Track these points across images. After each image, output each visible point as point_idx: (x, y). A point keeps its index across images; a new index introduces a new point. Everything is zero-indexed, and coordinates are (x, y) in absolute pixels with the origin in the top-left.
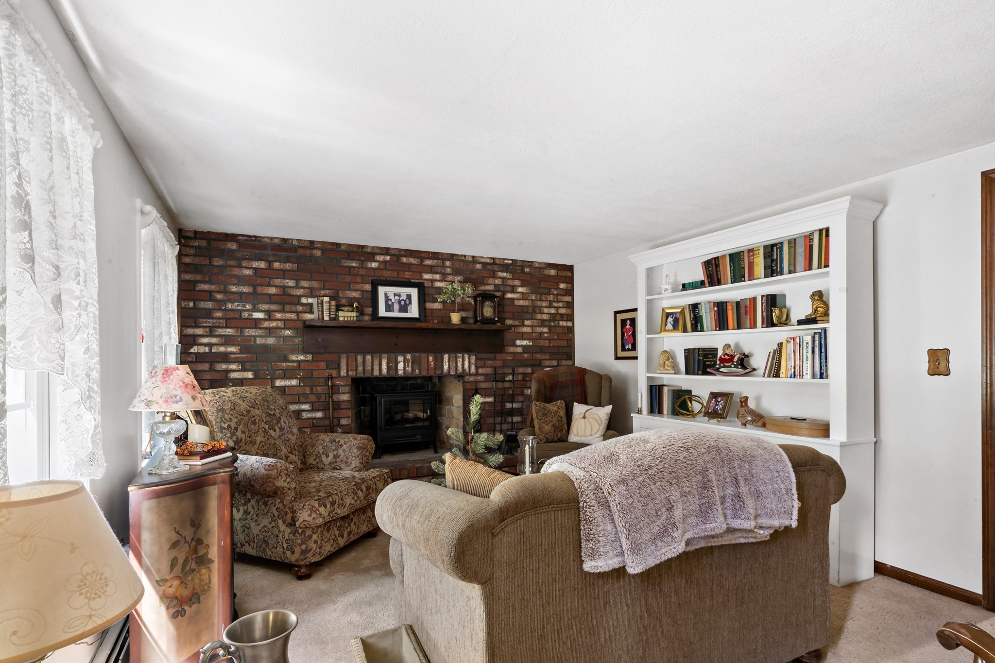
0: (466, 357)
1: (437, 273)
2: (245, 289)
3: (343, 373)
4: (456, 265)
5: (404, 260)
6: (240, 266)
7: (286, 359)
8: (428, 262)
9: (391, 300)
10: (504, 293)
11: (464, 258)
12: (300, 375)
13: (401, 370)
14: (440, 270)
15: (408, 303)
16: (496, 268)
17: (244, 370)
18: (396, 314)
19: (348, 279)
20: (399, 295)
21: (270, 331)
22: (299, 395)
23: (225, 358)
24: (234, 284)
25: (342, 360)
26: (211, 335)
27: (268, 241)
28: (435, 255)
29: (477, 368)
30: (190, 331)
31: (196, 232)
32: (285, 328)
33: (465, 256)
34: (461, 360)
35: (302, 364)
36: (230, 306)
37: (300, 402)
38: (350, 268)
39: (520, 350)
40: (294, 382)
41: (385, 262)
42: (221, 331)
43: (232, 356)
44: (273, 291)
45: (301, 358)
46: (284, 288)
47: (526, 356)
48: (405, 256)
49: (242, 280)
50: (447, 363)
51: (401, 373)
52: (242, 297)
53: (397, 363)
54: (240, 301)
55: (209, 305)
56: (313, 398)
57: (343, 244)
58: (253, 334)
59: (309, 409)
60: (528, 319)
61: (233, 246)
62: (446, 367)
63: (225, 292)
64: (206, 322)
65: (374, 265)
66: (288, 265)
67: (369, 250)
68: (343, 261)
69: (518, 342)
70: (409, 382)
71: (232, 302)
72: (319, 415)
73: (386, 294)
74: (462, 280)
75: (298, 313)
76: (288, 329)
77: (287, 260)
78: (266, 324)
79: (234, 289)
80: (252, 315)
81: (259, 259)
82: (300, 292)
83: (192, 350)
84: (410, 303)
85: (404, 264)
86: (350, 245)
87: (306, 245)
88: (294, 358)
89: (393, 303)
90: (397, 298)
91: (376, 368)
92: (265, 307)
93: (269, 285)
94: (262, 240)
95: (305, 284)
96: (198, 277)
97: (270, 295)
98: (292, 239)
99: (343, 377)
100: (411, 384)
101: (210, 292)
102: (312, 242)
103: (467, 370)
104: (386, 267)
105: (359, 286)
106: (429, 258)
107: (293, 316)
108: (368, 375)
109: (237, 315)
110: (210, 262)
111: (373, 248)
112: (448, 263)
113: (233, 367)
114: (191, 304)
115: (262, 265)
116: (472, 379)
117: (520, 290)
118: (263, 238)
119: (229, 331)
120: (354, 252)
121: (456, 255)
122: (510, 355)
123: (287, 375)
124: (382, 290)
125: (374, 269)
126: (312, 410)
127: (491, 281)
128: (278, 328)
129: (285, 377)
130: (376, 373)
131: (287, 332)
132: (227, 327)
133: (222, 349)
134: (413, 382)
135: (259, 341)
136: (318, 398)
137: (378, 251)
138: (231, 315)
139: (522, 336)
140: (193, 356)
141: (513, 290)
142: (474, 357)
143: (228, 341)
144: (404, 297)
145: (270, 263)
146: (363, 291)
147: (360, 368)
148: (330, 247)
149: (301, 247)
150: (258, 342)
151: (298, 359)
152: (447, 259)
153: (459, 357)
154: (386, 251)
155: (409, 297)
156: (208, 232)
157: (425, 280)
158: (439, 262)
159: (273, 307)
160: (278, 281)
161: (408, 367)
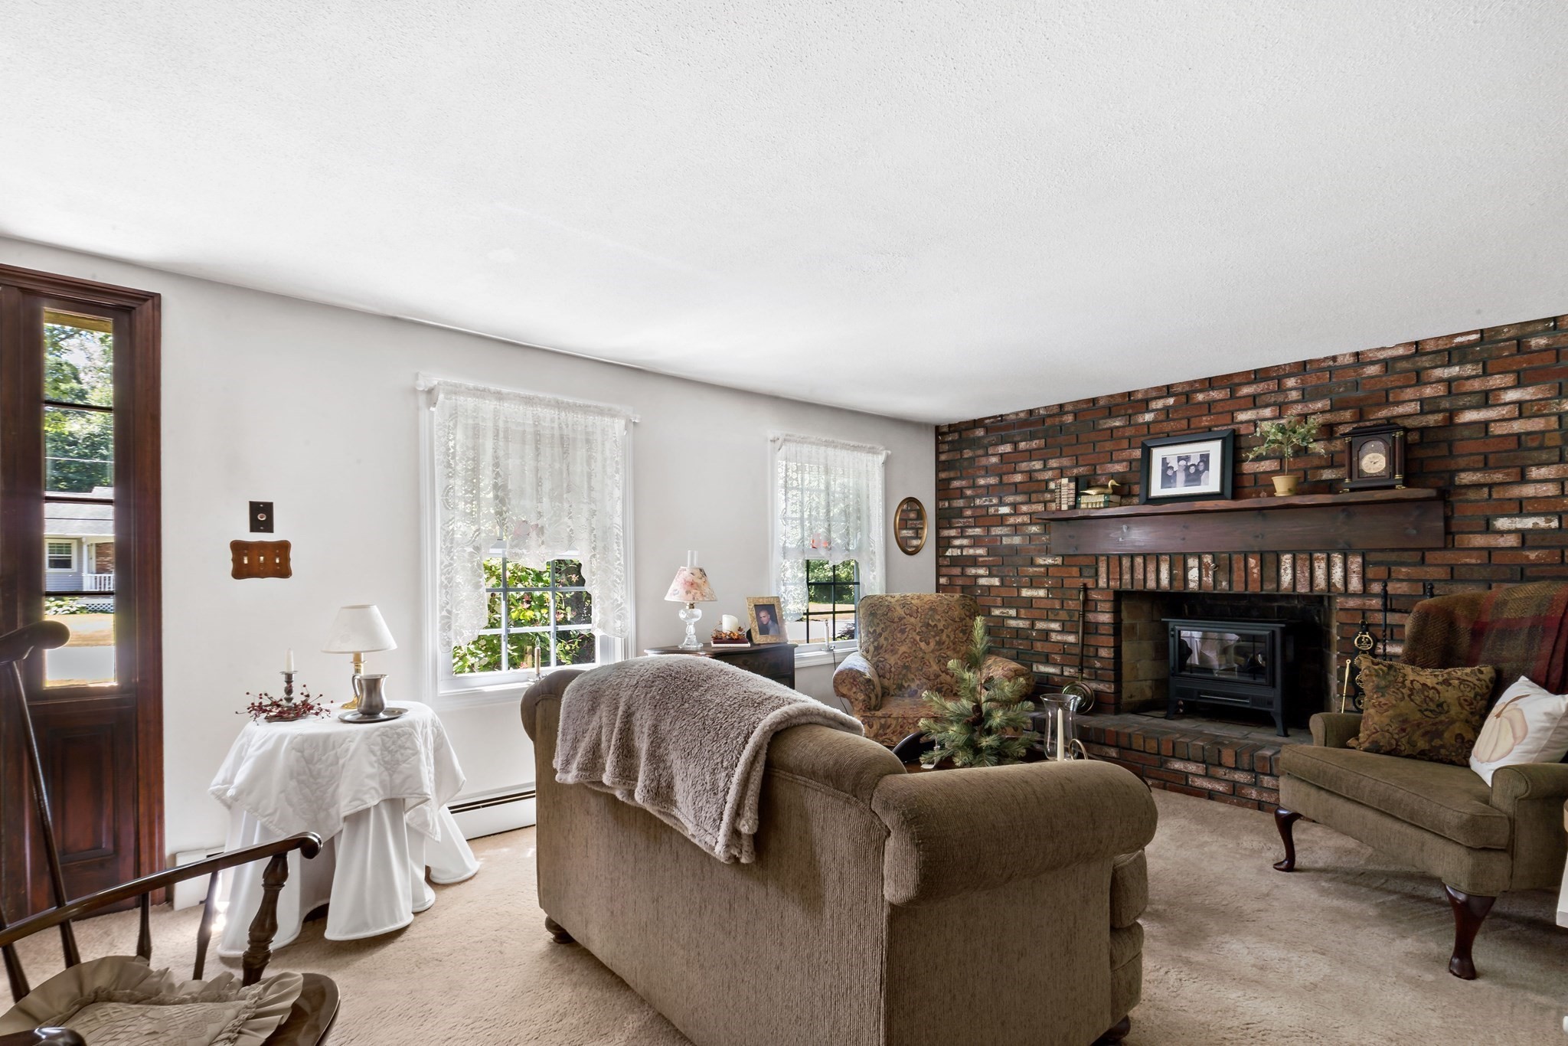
0: (1337, 559)
1: (1266, 406)
2: (992, 481)
3: (1102, 583)
4: (1312, 380)
5: (1200, 397)
6: (987, 455)
7: (1032, 564)
8: (1246, 390)
9: (1172, 468)
10: (1452, 413)
11: (1331, 363)
12: (1048, 583)
13: (1194, 581)
14: (1273, 400)
15: (1201, 468)
16: (1425, 362)
17: (991, 575)
18: (1180, 489)
19: (1109, 446)
20: (1187, 458)
21: (1016, 529)
22: (1047, 610)
23: (974, 561)
24: (982, 477)
25: (1100, 564)
26: (962, 536)
27: (1013, 417)
28: (1259, 375)
29: (1365, 581)
30: (946, 533)
31: (950, 426)
32: (1031, 524)
33: (1334, 358)
34: (1323, 565)
35: (1050, 569)
36: (978, 502)
37: (1047, 619)
38: (1112, 429)
39: (1511, 541)
40: (1042, 593)
41: (1167, 409)
42: (970, 532)
43: (981, 559)
44: (1018, 478)
45: (1049, 561)
46: (1030, 472)
47: (1532, 555)
48: (1201, 391)
49: (988, 471)
50: (1289, 571)
51: (1193, 585)
52: (988, 490)
53: (1186, 570)
54: (988, 495)
55: (960, 503)
56: (1063, 615)
57: (1102, 397)
58: (999, 533)
59: (1060, 629)
60: (1540, 465)
61: (980, 432)
62: (1286, 578)
63: (974, 486)
64: (958, 523)
65: (1148, 417)
66: (1035, 442)
67: (1140, 396)
68: (1101, 422)
69: (1502, 523)
70: (1276, 604)
71: (980, 497)
72: (1071, 639)
73: (1164, 459)
74: (1329, 408)
75: (1045, 503)
76: (1035, 524)
77: (1032, 437)
78: (1011, 520)
79: (982, 482)
80: (998, 511)
81: (1003, 442)
82: (1048, 475)
83: (948, 554)
84: (1207, 468)
85: (1200, 403)
86: (1111, 396)
87: (1056, 410)
88: (1040, 561)
89: (1175, 472)
90: (1183, 463)
91: (1151, 576)
92: (1010, 499)
93: (1015, 472)
94: (1008, 418)
95: (1053, 463)
96: (952, 474)
97: (1016, 484)
98: (1038, 409)
99: (1103, 589)
100: (1279, 608)
101: (961, 489)
102: (1061, 406)
103: (1339, 585)
104: (1168, 416)
105: (1125, 454)
106: (1249, 383)
107: (1040, 507)
108: (1139, 587)
109: (984, 513)
110: (961, 456)
111: (1147, 391)
112: (1291, 382)
113: (981, 571)
114: (947, 504)
115: (1007, 448)
116: (1352, 603)
117: (1512, 395)
118: (1008, 415)
119: (978, 531)
120: (1118, 405)
121: (1311, 361)
122: (1475, 553)
123: (1034, 584)
124: (1158, 454)
125: (1148, 424)
126: (1062, 632)
127: (1409, 394)
128: (1024, 524)
129: (1031, 586)
130: (1151, 584)
131: (1034, 529)
132: (975, 526)
133: (971, 552)
134: (1284, 604)
135: (1006, 541)
136: (1071, 617)
137: (1154, 394)
138: (979, 512)
139: (1521, 508)
140: (948, 559)
141: (1486, 399)
142: (1359, 560)
143: (976, 542)
144: (1195, 460)
145: (1015, 444)
146: (1131, 462)
147: (1127, 577)
148: (1085, 406)
149: (1050, 416)
150: (1004, 542)
151: (1046, 562)
152: (1289, 375)
153: (1318, 558)
154: (1168, 390)
155: (1205, 458)
156: (960, 423)
157: (1242, 423)
158: (1273, 385)
159: (1019, 498)
160: (1024, 466)
161: (1207, 576)
